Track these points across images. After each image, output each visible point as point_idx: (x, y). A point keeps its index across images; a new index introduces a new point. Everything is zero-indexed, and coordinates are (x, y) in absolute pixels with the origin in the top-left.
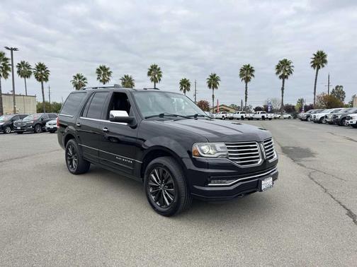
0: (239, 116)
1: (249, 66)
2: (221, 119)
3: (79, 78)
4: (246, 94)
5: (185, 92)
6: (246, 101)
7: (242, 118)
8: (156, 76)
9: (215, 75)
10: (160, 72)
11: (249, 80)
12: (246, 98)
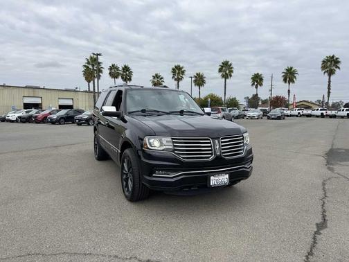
0: (319, 113)
1: (333, 57)
2: (297, 116)
3: (157, 78)
4: (329, 88)
5: (256, 87)
6: (329, 96)
7: (322, 116)
8: (227, 72)
9: (291, 68)
10: (232, 68)
11: (334, 73)
12: (329, 93)
